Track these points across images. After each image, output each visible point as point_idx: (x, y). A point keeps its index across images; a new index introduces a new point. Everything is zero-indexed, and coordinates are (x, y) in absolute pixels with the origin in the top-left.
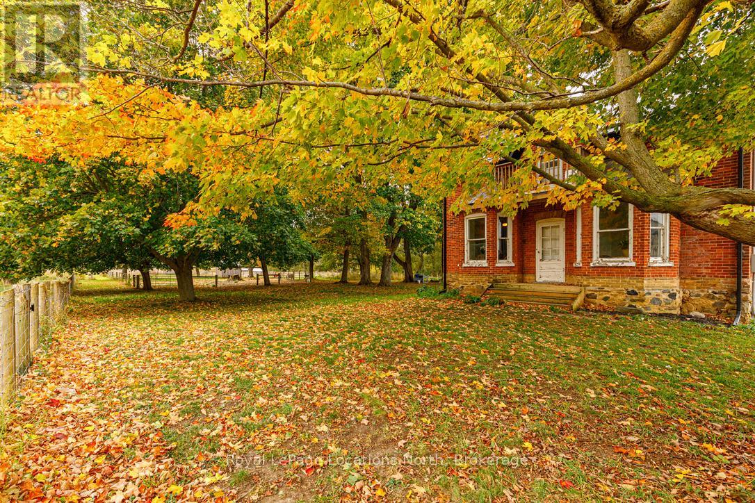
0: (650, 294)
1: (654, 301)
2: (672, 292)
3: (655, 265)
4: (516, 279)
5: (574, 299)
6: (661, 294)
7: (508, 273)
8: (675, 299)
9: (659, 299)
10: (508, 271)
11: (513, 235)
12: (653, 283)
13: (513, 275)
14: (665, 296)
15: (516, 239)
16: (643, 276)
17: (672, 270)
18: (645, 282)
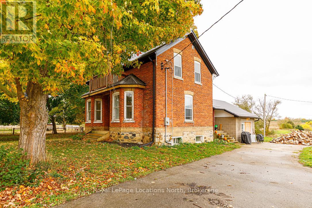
0: (123, 134)
1: (125, 137)
2: (133, 133)
3: (126, 122)
4: (103, 129)
5: (99, 137)
6: (129, 134)
7: (100, 126)
8: (135, 136)
9: (128, 137)
10: (100, 125)
11: (102, 109)
12: (125, 130)
13: (102, 127)
14: (131, 135)
15: (104, 111)
16: (121, 127)
17: (135, 124)
18: (122, 129)
